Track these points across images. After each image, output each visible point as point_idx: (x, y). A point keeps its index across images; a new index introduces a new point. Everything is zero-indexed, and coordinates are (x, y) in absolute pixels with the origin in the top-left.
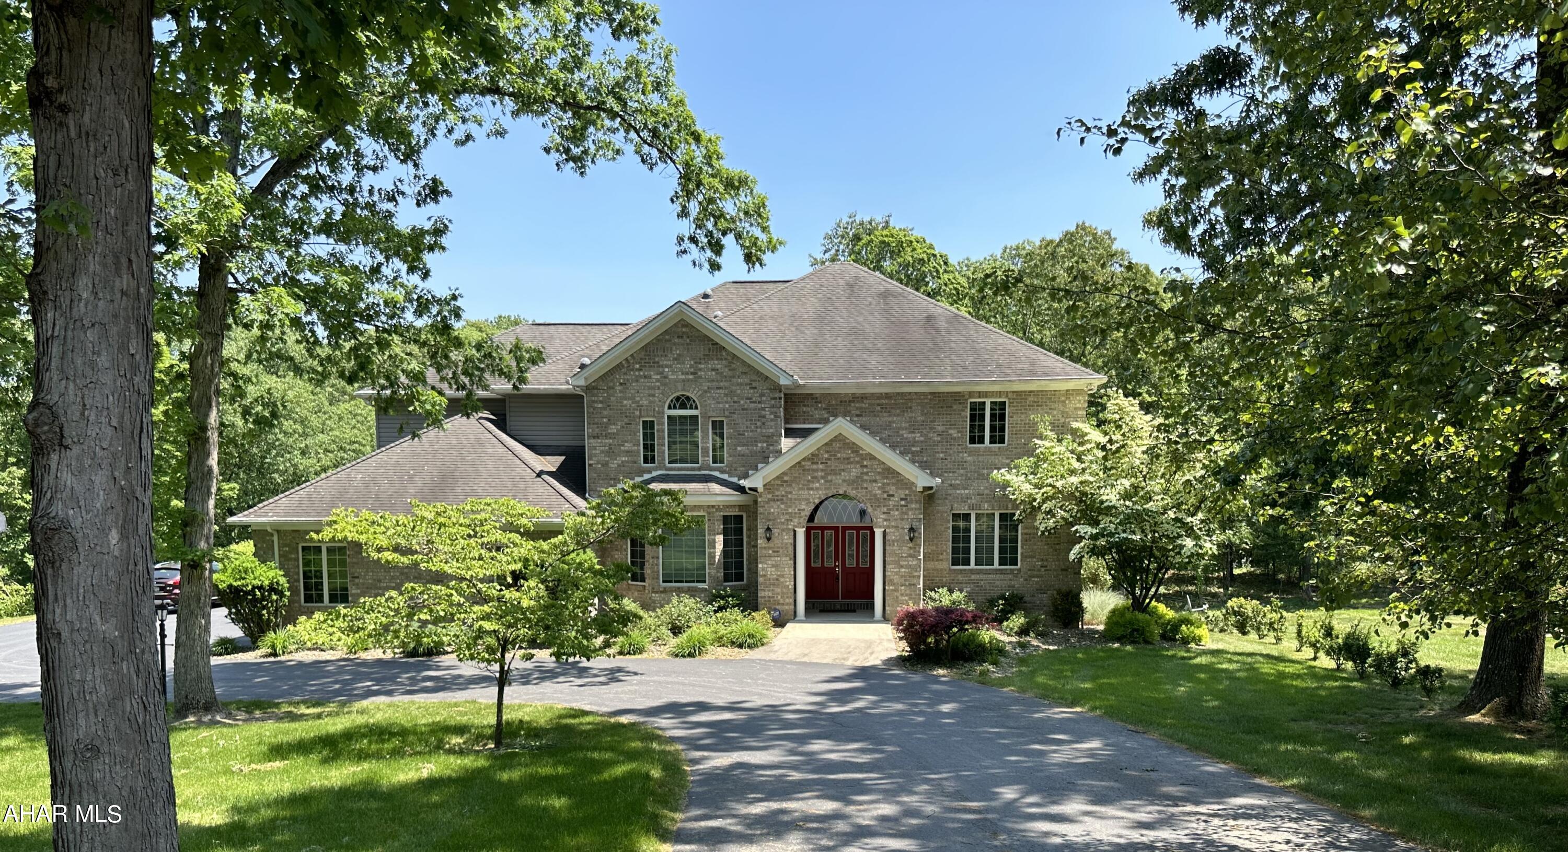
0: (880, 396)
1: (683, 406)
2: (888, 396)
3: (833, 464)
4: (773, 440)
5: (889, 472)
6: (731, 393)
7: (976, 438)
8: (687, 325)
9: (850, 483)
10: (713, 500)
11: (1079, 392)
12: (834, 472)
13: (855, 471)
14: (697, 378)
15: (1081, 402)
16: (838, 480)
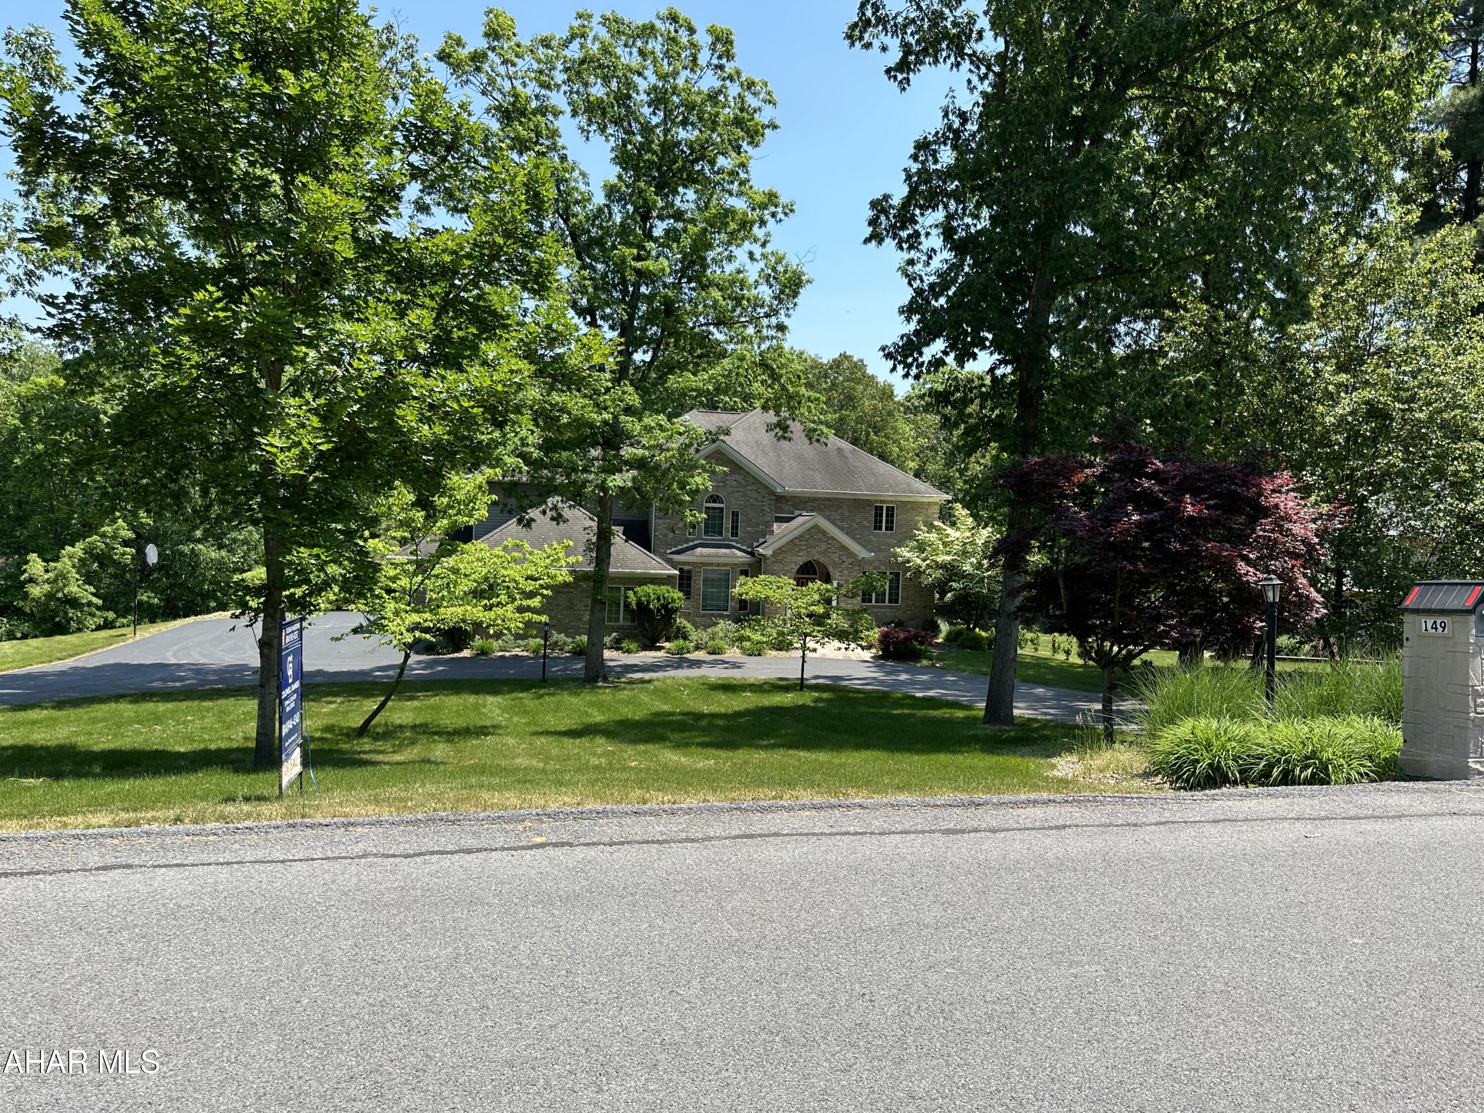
0: (824, 499)
1: (715, 501)
2: (829, 499)
3: (811, 542)
4: (768, 525)
5: (843, 548)
6: (745, 495)
7: (878, 527)
8: (720, 453)
9: (821, 553)
10: (735, 561)
11: (935, 504)
12: (812, 547)
13: (824, 547)
14: (725, 485)
15: (936, 509)
16: (814, 551)
